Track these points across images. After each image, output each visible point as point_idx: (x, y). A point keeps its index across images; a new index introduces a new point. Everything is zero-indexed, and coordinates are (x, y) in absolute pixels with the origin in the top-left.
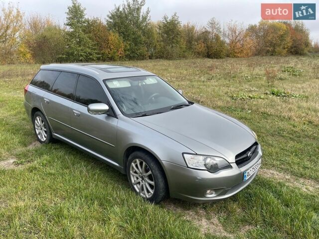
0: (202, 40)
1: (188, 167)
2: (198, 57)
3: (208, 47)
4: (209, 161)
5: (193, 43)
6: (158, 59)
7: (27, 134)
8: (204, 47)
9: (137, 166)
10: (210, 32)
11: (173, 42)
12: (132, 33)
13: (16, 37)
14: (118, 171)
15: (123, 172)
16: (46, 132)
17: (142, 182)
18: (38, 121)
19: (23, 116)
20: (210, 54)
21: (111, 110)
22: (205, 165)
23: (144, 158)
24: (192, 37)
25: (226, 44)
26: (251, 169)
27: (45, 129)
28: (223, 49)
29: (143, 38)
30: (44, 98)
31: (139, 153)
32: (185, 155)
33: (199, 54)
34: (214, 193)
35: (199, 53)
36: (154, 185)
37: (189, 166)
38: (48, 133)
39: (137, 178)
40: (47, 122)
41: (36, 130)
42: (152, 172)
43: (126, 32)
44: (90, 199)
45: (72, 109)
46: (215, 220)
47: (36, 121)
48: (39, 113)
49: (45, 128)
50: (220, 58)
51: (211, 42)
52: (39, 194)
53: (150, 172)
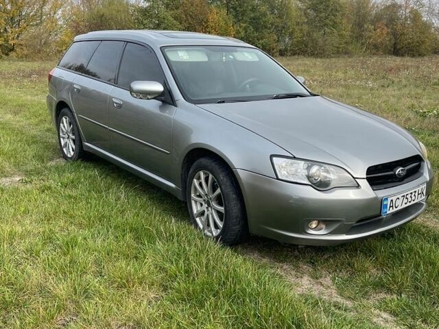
0: (385, 21)
1: (278, 179)
2: (374, 54)
3: (394, 34)
4: (314, 169)
5: (366, 26)
6: (296, 57)
7: (47, 147)
8: (388, 33)
9: (201, 185)
10: (400, 7)
11: (326, 25)
12: (250, 8)
13: (58, 17)
14: (173, 196)
15: (180, 197)
16: (74, 141)
17: (208, 210)
18: (65, 124)
19: (47, 125)
20: (398, 47)
21: (167, 93)
22: (309, 177)
23: (210, 167)
24: (364, 16)
25: (433, 29)
26: (400, 196)
27: (73, 137)
28: (427, 37)
29: (270, 18)
30: (74, 84)
31: (204, 161)
32: (274, 159)
33: (376, 49)
34: (324, 226)
35: (376, 47)
36: (224, 212)
37: (280, 177)
38: (77, 143)
39: (202, 205)
40: (77, 125)
41: (62, 139)
42: (221, 190)
43: (240, 6)
44: (121, 229)
45: (111, 98)
46: (327, 281)
47: (61, 124)
48: (65, 110)
49: (73, 134)
50: (420, 55)
51: (403, 25)
52: (48, 220)
53: (218, 191)
